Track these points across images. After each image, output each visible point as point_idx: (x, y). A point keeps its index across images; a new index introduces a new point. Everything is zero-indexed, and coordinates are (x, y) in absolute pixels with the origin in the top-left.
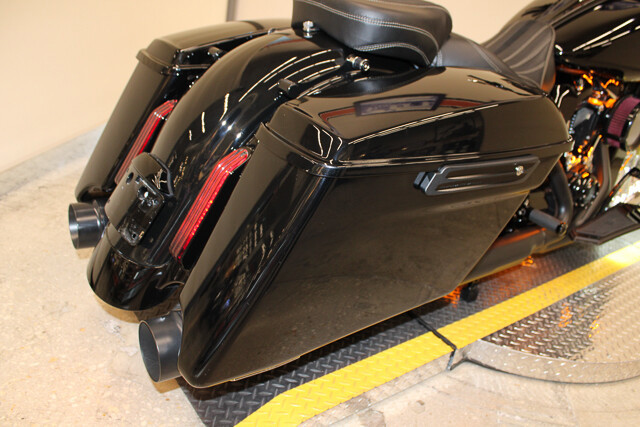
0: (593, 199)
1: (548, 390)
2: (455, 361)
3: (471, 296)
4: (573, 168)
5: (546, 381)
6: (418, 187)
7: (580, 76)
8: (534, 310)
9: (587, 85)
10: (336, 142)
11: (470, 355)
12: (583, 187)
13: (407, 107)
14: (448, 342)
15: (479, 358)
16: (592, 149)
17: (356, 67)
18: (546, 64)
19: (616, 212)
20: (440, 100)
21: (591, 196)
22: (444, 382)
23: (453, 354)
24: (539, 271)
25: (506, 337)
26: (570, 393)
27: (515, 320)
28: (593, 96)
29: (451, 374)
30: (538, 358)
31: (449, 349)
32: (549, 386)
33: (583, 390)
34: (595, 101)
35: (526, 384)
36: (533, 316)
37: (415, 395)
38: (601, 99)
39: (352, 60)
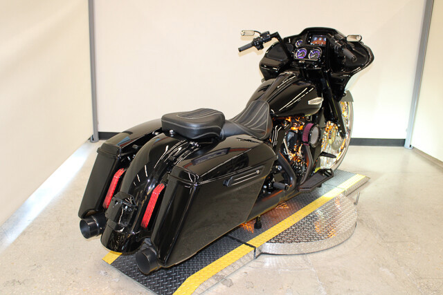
0: (305, 171)
1: (299, 258)
2: (257, 255)
3: (259, 227)
4: (293, 159)
5: (298, 254)
6: (225, 185)
7: (284, 120)
8: (289, 227)
9: (289, 123)
10: (197, 177)
11: (263, 251)
12: (299, 166)
13: (215, 156)
14: (252, 246)
15: (267, 252)
16: (300, 148)
17: (194, 145)
18: (267, 120)
19: (318, 174)
20: (228, 150)
21: (304, 169)
22: (254, 264)
23: (255, 251)
24: (290, 209)
25: (277, 239)
26: (309, 257)
27: (280, 232)
28: (293, 126)
29: (257, 260)
30: (292, 245)
31: (253, 249)
32: (300, 256)
33: (315, 255)
34: (294, 128)
35: (290, 258)
36: (288, 229)
37: (243, 271)
38: (297, 126)
39: (192, 143)
